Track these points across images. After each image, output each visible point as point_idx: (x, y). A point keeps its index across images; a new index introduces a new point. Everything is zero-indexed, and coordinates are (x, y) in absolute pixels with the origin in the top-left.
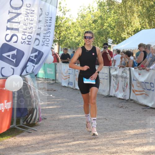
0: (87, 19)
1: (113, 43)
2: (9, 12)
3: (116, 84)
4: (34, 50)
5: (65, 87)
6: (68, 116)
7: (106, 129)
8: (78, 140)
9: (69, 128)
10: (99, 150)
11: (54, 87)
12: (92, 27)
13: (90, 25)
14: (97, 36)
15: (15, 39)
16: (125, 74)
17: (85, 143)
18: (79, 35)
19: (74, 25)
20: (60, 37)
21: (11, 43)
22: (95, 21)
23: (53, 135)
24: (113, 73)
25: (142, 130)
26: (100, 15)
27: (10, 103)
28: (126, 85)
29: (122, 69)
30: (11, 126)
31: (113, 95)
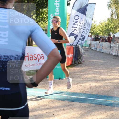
0: (103, 24)
1: (112, 34)
2: (74, 21)
3: (112, 50)
4: (82, 36)
5: (93, 50)
6: (93, 61)
7: (108, 66)
8: (97, 70)
9: (94, 65)
10: (104, 74)
11: (88, 50)
13: (104, 27)
15: (75, 31)
16: (116, 46)
17: (99, 71)
18: (99, 30)
19: (98, 27)
20: (92, 31)
21: (74, 33)
22: (106, 25)
23: (87, 68)
24: (112, 45)
26: (108, 23)
27: (72, 55)
29: (115, 44)
30: (72, 63)
31: (111, 54)
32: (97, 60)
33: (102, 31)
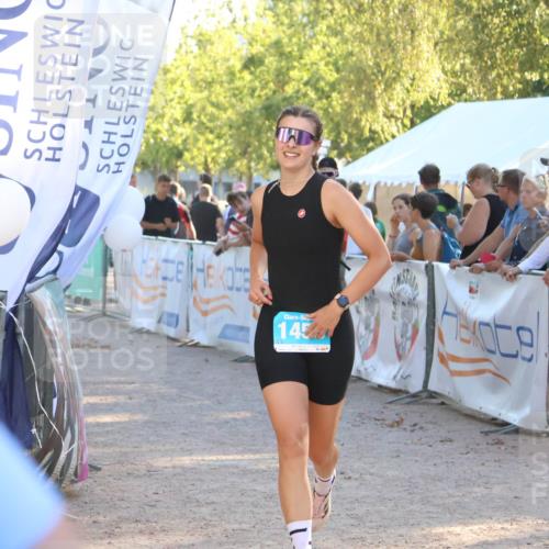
0: (218, 50)
3: (367, 327)
6: (186, 461)
12: (238, 83)
13: (231, 74)
14: (260, 122)
18: (188, 118)
19: (170, 76)
22: (251, 63)
25: (507, 526)
26: (274, 37)
28: (409, 334)
32: (219, 445)
33: (213, 118)
